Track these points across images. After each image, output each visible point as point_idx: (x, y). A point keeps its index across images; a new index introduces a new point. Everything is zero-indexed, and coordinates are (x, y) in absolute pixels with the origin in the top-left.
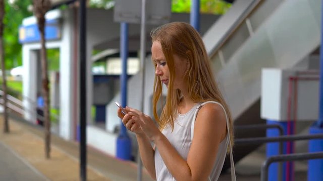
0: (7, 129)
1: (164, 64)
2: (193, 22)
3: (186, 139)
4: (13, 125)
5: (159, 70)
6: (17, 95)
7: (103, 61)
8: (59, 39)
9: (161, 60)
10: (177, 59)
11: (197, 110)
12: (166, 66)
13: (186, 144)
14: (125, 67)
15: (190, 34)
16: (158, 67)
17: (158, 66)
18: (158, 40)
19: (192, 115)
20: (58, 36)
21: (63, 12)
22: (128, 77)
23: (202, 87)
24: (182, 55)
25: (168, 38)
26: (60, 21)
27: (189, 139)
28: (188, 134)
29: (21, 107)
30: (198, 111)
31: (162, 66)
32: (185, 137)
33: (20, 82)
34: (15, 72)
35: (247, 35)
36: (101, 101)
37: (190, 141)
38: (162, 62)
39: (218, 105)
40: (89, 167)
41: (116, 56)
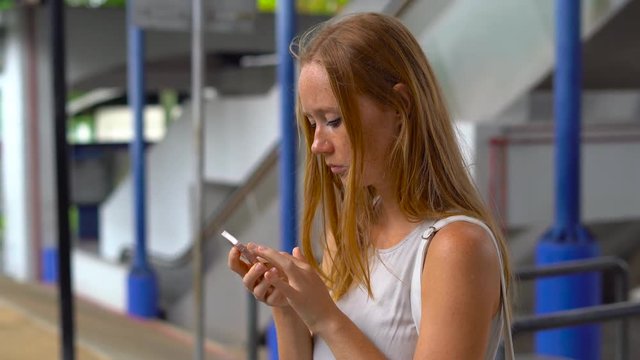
1: (335, 123)
5: (324, 138)
9: (329, 111)
10: (368, 108)
12: (342, 128)
13: (401, 332)
15: (397, 40)
16: (320, 133)
17: (318, 130)
18: (318, 61)
22: (145, 145)
23: (434, 180)
24: (383, 98)
25: (343, 54)
27: (406, 317)
31: (330, 129)
32: (397, 312)
37: (410, 322)
38: (330, 117)
39: (476, 225)
41: (120, 101)
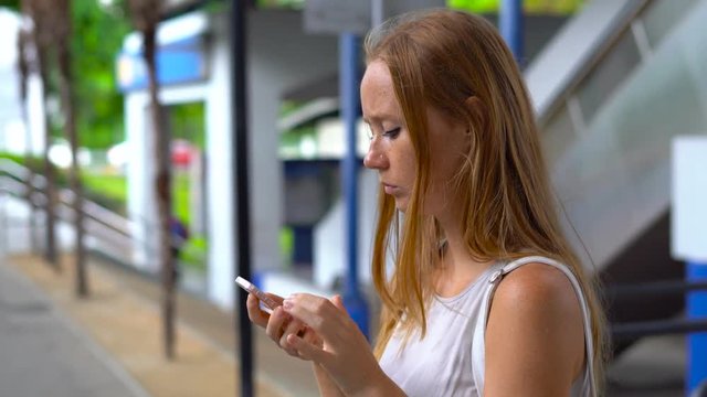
0: (82, 289)
2: (506, 31)
3: (456, 376)
4: (98, 278)
5: (379, 151)
6: (116, 206)
7: (310, 126)
8: (204, 79)
9: (386, 119)
11: (491, 286)
13: (459, 396)
14: (353, 139)
15: (483, 47)
16: (375, 143)
18: (383, 59)
19: (476, 302)
20: (200, 70)
21: (212, 17)
23: (508, 212)
26: (206, 40)
27: (465, 378)
28: (463, 362)
29: (126, 234)
30: (494, 291)
31: (387, 140)
32: (454, 371)
33: (123, 179)
34: (116, 155)
35: (634, 60)
36: (303, 216)
40: (262, 378)
